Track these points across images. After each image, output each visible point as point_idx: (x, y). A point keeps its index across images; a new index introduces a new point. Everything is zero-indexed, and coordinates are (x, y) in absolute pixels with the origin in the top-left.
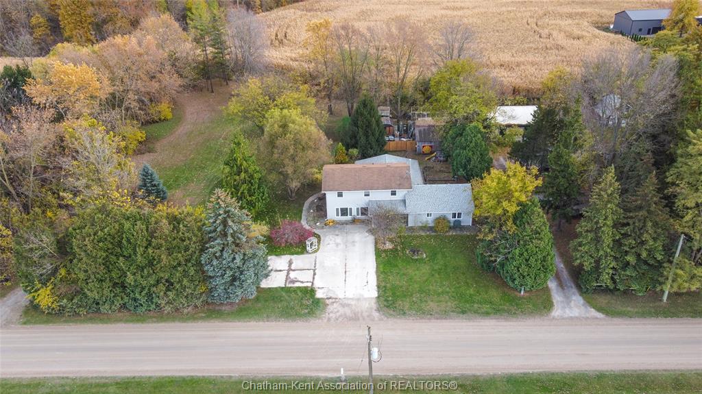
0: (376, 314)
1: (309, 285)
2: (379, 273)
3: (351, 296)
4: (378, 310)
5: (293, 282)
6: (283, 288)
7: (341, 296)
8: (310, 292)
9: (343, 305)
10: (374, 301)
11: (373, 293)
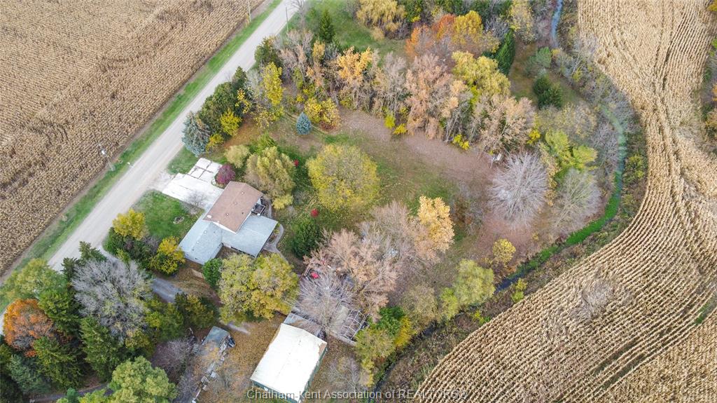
0: (152, 188)
1: (189, 173)
2: (176, 201)
3: (170, 184)
4: (154, 190)
5: (195, 169)
6: (194, 165)
7: (173, 181)
8: (184, 172)
9: (166, 180)
10: (160, 191)
11: (165, 192)
